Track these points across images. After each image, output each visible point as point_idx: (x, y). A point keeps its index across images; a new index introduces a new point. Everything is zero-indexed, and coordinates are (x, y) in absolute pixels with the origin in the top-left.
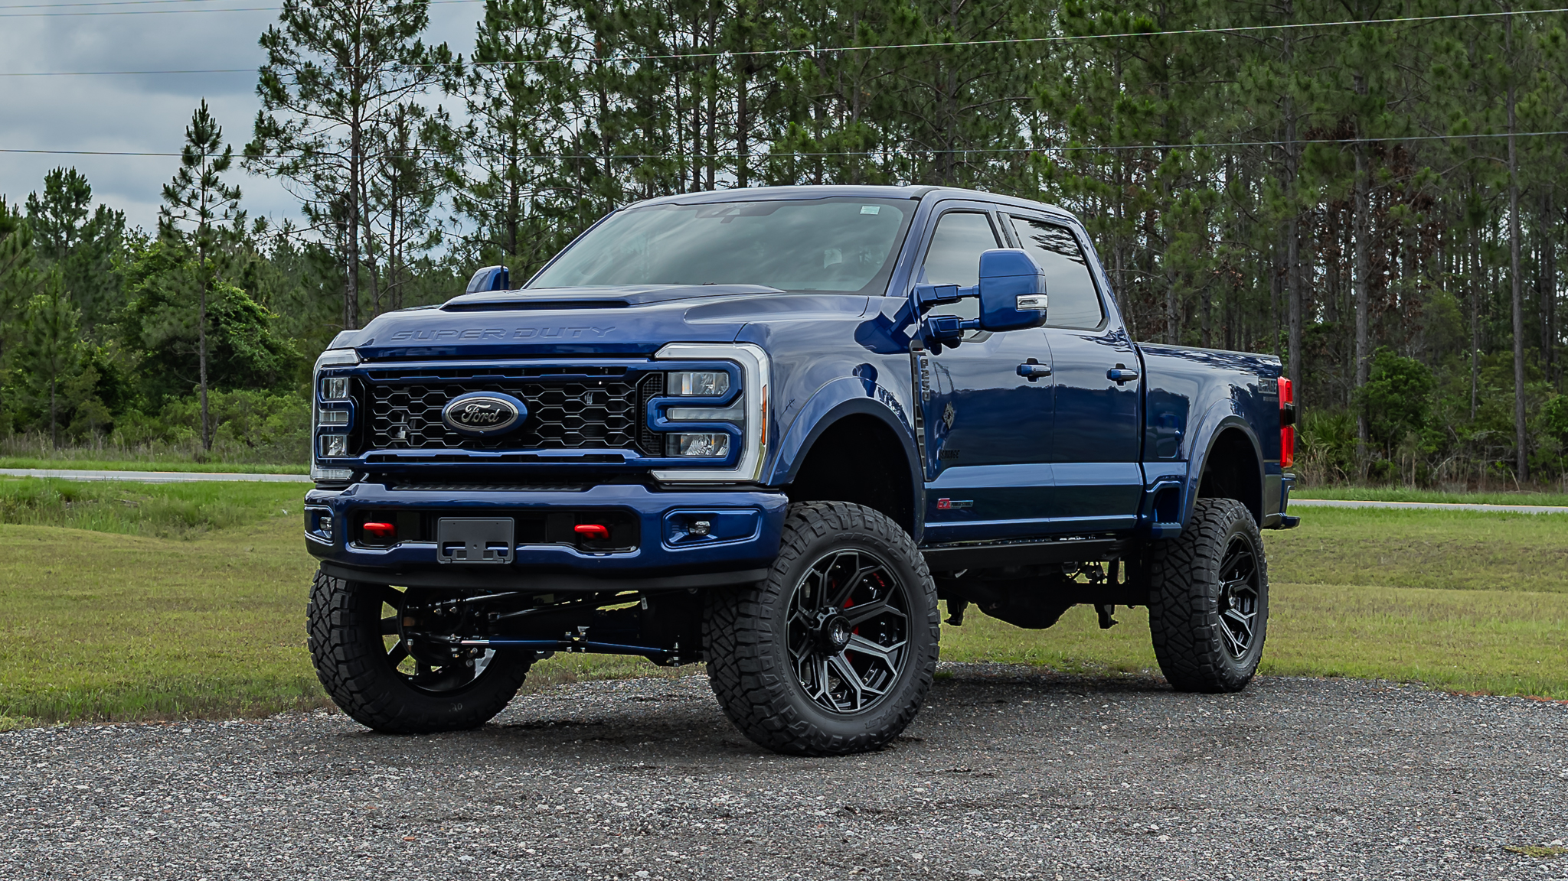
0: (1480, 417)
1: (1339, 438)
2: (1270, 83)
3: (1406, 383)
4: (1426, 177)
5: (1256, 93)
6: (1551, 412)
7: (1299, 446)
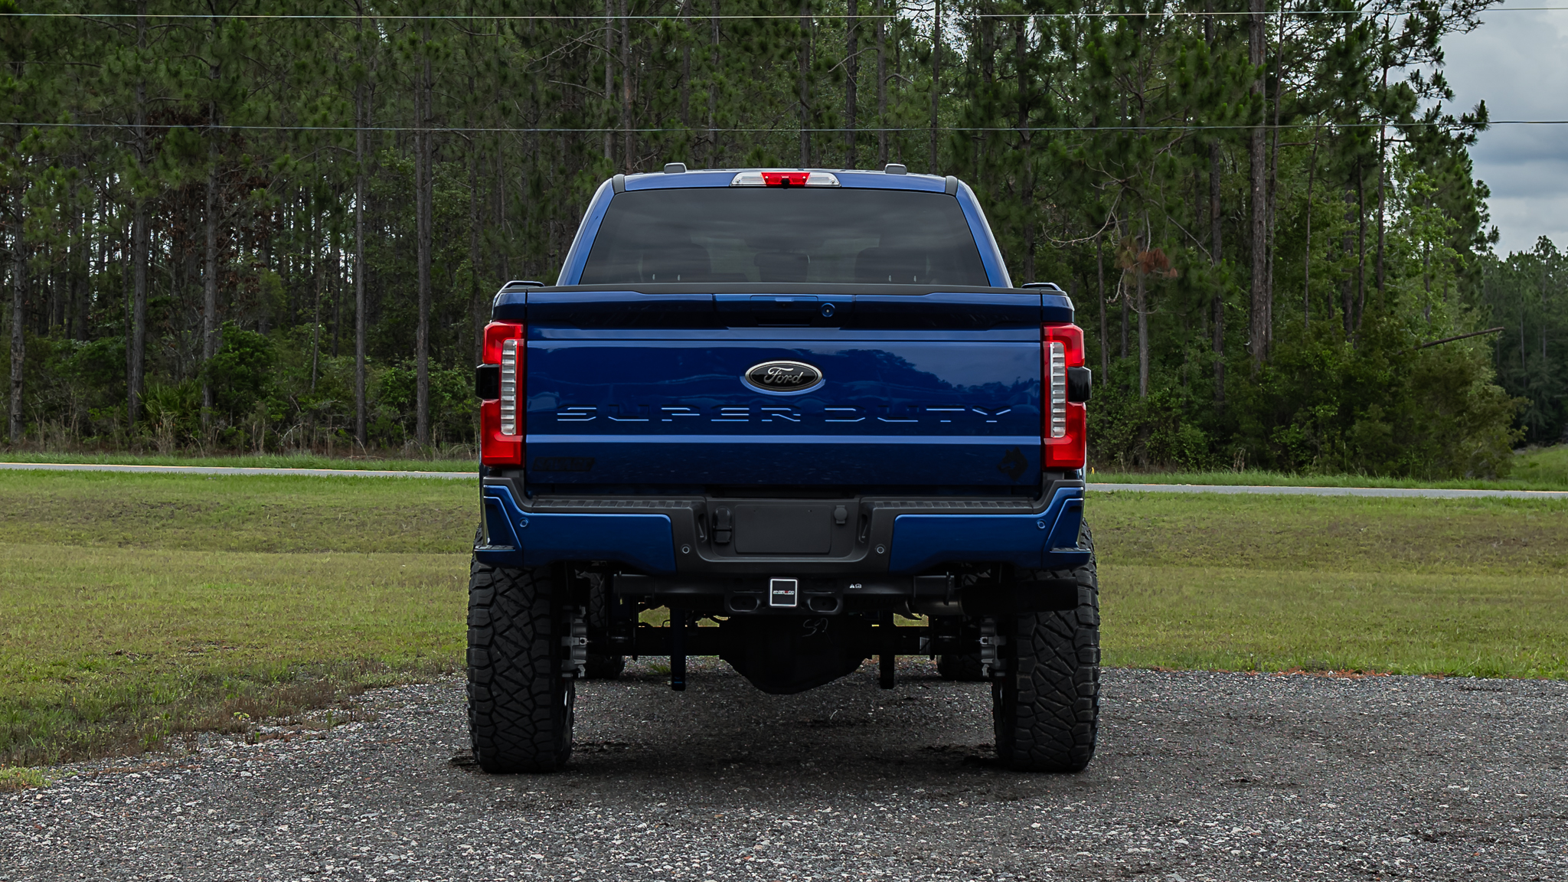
0: (320, 388)
1: (187, 411)
2: (138, 68)
3: (252, 355)
4: (285, 164)
5: (124, 76)
6: (387, 384)
7: (143, 415)
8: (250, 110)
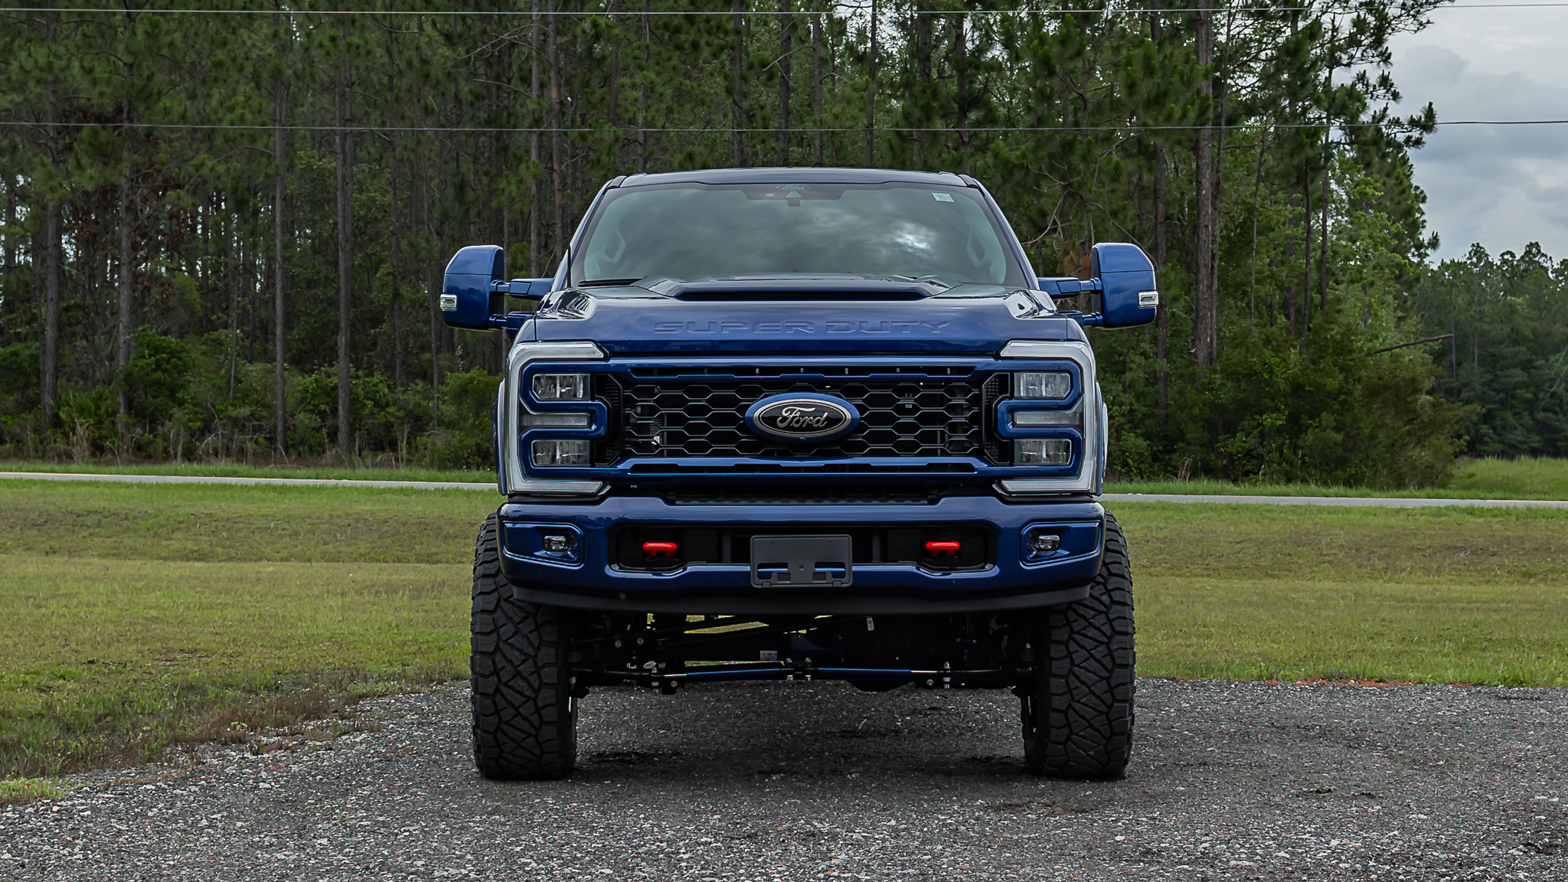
0: (239, 395)
1: (102, 419)
2: (50, 66)
3: (168, 361)
4: (202, 165)
5: (36, 73)
6: (307, 391)
7: (57, 423)
8: (165, 109)
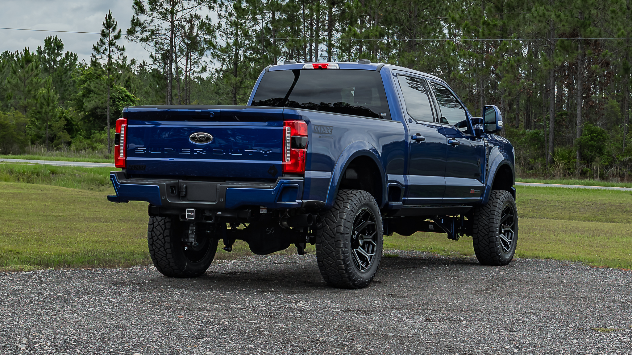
0: (626, 151)
1: (569, 159)
2: (544, 14)
3: (596, 137)
4: (606, 54)
5: (538, 18)
7: (553, 162)
8: (591, 31)
